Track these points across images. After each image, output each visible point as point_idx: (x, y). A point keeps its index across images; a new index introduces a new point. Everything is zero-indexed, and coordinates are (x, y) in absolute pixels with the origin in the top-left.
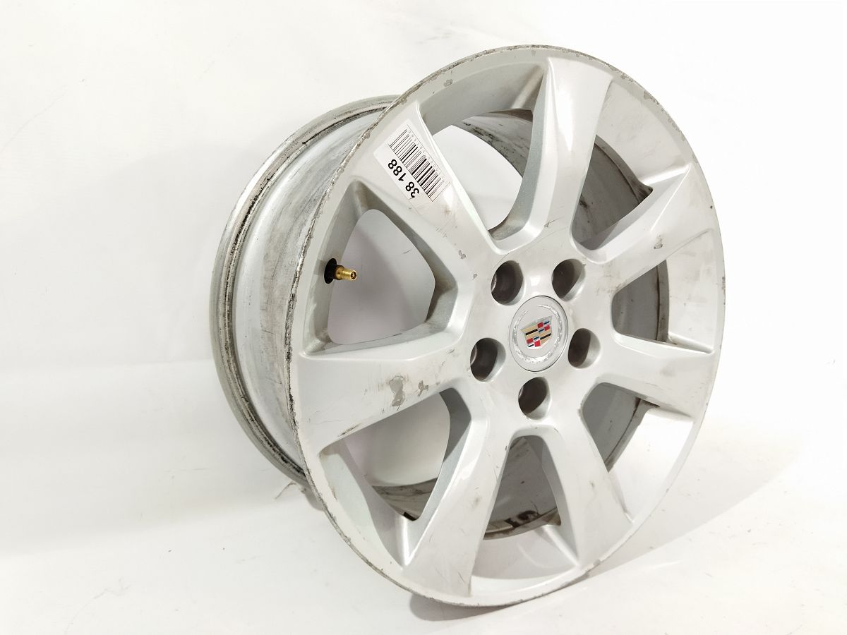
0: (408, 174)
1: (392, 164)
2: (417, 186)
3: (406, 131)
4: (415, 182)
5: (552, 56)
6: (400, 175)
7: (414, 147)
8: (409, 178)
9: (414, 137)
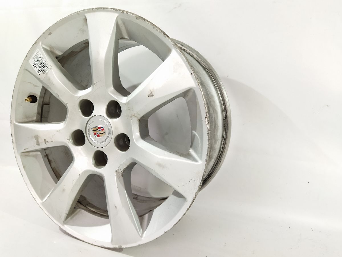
0: (38, 67)
1: (34, 64)
2: (40, 71)
3: (37, 53)
4: (40, 69)
5: (87, 13)
6: (36, 67)
7: (40, 58)
8: (38, 68)
9: (40, 54)
